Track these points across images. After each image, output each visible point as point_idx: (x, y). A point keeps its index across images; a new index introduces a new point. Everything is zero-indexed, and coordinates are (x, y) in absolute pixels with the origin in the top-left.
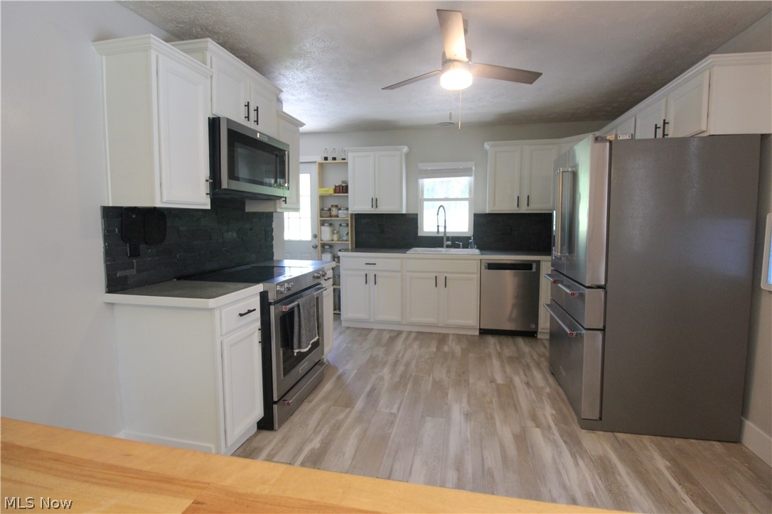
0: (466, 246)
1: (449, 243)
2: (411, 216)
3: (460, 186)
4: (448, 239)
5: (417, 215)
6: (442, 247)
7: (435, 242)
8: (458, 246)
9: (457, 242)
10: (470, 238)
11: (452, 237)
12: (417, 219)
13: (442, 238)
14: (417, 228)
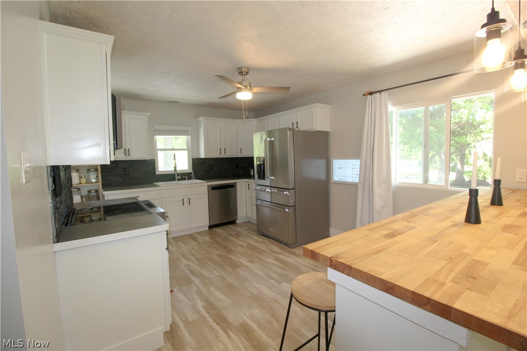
0: (190, 178)
1: (179, 177)
2: (150, 161)
3: (181, 141)
4: (178, 175)
5: (154, 160)
6: (175, 180)
7: (170, 177)
8: (185, 179)
9: (184, 176)
10: (191, 173)
11: (181, 174)
12: (154, 163)
13: (174, 174)
14: (155, 169)
